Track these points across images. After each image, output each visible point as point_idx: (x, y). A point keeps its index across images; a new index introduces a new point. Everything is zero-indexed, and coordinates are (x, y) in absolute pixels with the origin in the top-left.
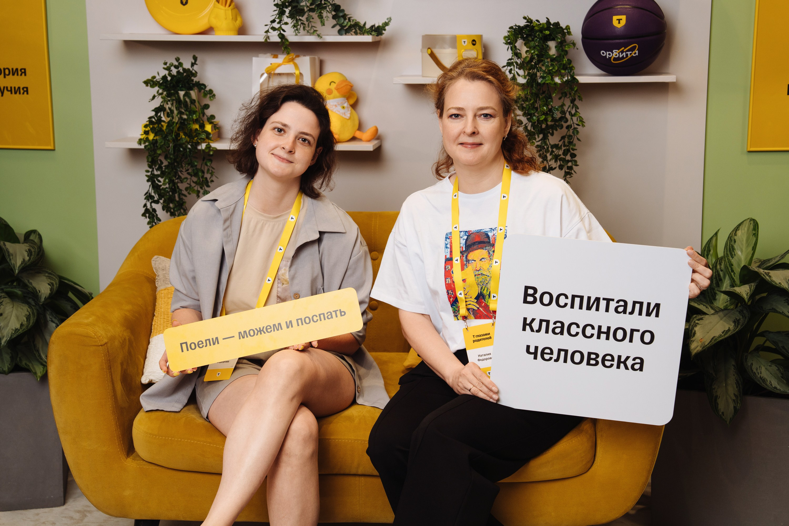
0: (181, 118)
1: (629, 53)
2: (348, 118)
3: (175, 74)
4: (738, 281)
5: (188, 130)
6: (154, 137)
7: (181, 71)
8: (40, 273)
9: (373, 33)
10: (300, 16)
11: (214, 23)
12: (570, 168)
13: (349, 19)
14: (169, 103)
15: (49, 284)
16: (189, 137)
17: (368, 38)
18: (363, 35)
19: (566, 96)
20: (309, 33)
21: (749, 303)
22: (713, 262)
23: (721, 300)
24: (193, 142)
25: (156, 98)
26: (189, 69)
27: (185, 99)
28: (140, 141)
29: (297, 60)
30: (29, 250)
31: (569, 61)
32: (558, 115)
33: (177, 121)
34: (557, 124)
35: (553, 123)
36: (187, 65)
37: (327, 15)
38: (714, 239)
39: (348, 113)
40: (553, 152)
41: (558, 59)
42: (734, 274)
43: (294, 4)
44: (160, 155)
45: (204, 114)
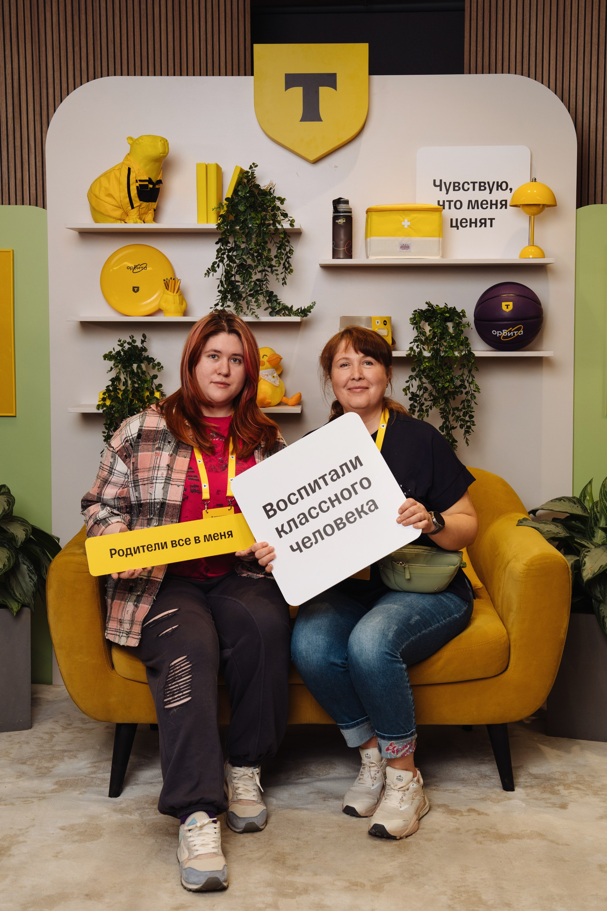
0: (133, 387)
1: (516, 332)
2: (277, 386)
3: (127, 350)
5: (140, 396)
6: (111, 403)
8: (14, 521)
9: (300, 315)
10: (240, 300)
11: (163, 306)
12: (469, 427)
13: (279, 304)
14: (125, 373)
15: (24, 530)
17: (295, 319)
18: (290, 316)
19: (465, 367)
20: (248, 315)
22: (590, 506)
23: (599, 535)
25: (113, 369)
26: (137, 346)
27: (137, 370)
28: (98, 407)
30: (8, 500)
31: (466, 339)
32: (458, 383)
33: (131, 390)
34: (458, 390)
35: (454, 390)
36: (138, 344)
37: (262, 299)
38: (589, 487)
39: (277, 382)
40: (454, 414)
41: (457, 336)
43: (235, 291)
44: (117, 418)
45: (154, 383)
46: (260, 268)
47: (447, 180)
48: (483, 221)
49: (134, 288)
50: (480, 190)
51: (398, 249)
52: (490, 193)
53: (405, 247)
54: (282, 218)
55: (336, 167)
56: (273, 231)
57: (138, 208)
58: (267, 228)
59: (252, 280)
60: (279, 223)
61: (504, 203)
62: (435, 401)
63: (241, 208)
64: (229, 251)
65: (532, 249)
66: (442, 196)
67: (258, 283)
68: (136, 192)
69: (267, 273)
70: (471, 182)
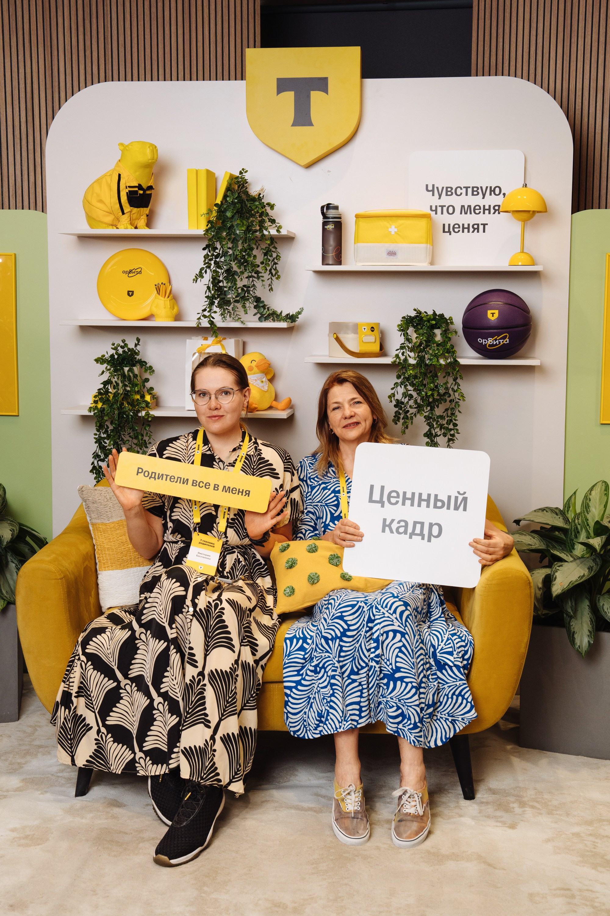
0: (125, 390)
1: (501, 341)
2: (266, 390)
3: (121, 353)
4: (592, 534)
5: (131, 399)
6: (102, 405)
7: (126, 350)
8: (3, 520)
9: (288, 320)
10: (226, 306)
11: (155, 311)
12: (453, 435)
13: (268, 308)
14: (115, 377)
15: (11, 530)
16: (131, 405)
17: (283, 325)
18: (280, 322)
19: (449, 375)
20: (235, 320)
21: (602, 552)
22: (572, 518)
23: (579, 549)
24: (134, 410)
25: (105, 373)
26: (133, 349)
27: (129, 374)
28: (90, 409)
29: (224, 342)
31: (452, 347)
32: (442, 391)
33: (121, 393)
34: (442, 398)
35: (438, 397)
36: (131, 345)
37: (250, 305)
38: (573, 497)
39: (266, 386)
40: (438, 421)
41: (443, 344)
42: (590, 527)
43: (222, 296)
44: (106, 420)
45: (144, 386)
46: (246, 274)
47: (440, 185)
48: (476, 226)
49: (129, 292)
50: (473, 195)
51: (386, 254)
52: (483, 198)
53: (392, 253)
54: (270, 224)
55: (329, 171)
56: (259, 236)
57: (129, 213)
58: (252, 234)
59: (238, 286)
60: (266, 230)
61: (497, 208)
62: (419, 408)
63: (229, 214)
64: (217, 257)
65: (523, 256)
66: (435, 201)
67: (245, 289)
68: (126, 198)
69: (254, 279)
70: (464, 187)
